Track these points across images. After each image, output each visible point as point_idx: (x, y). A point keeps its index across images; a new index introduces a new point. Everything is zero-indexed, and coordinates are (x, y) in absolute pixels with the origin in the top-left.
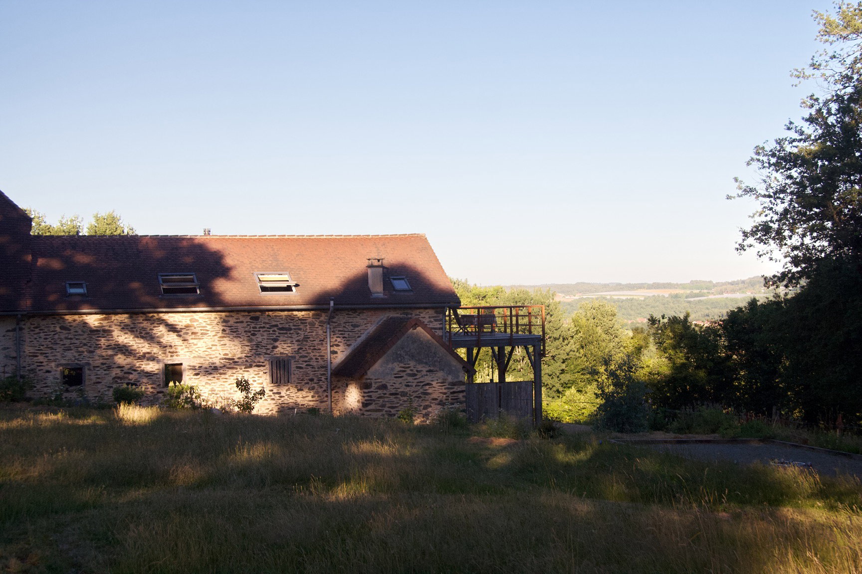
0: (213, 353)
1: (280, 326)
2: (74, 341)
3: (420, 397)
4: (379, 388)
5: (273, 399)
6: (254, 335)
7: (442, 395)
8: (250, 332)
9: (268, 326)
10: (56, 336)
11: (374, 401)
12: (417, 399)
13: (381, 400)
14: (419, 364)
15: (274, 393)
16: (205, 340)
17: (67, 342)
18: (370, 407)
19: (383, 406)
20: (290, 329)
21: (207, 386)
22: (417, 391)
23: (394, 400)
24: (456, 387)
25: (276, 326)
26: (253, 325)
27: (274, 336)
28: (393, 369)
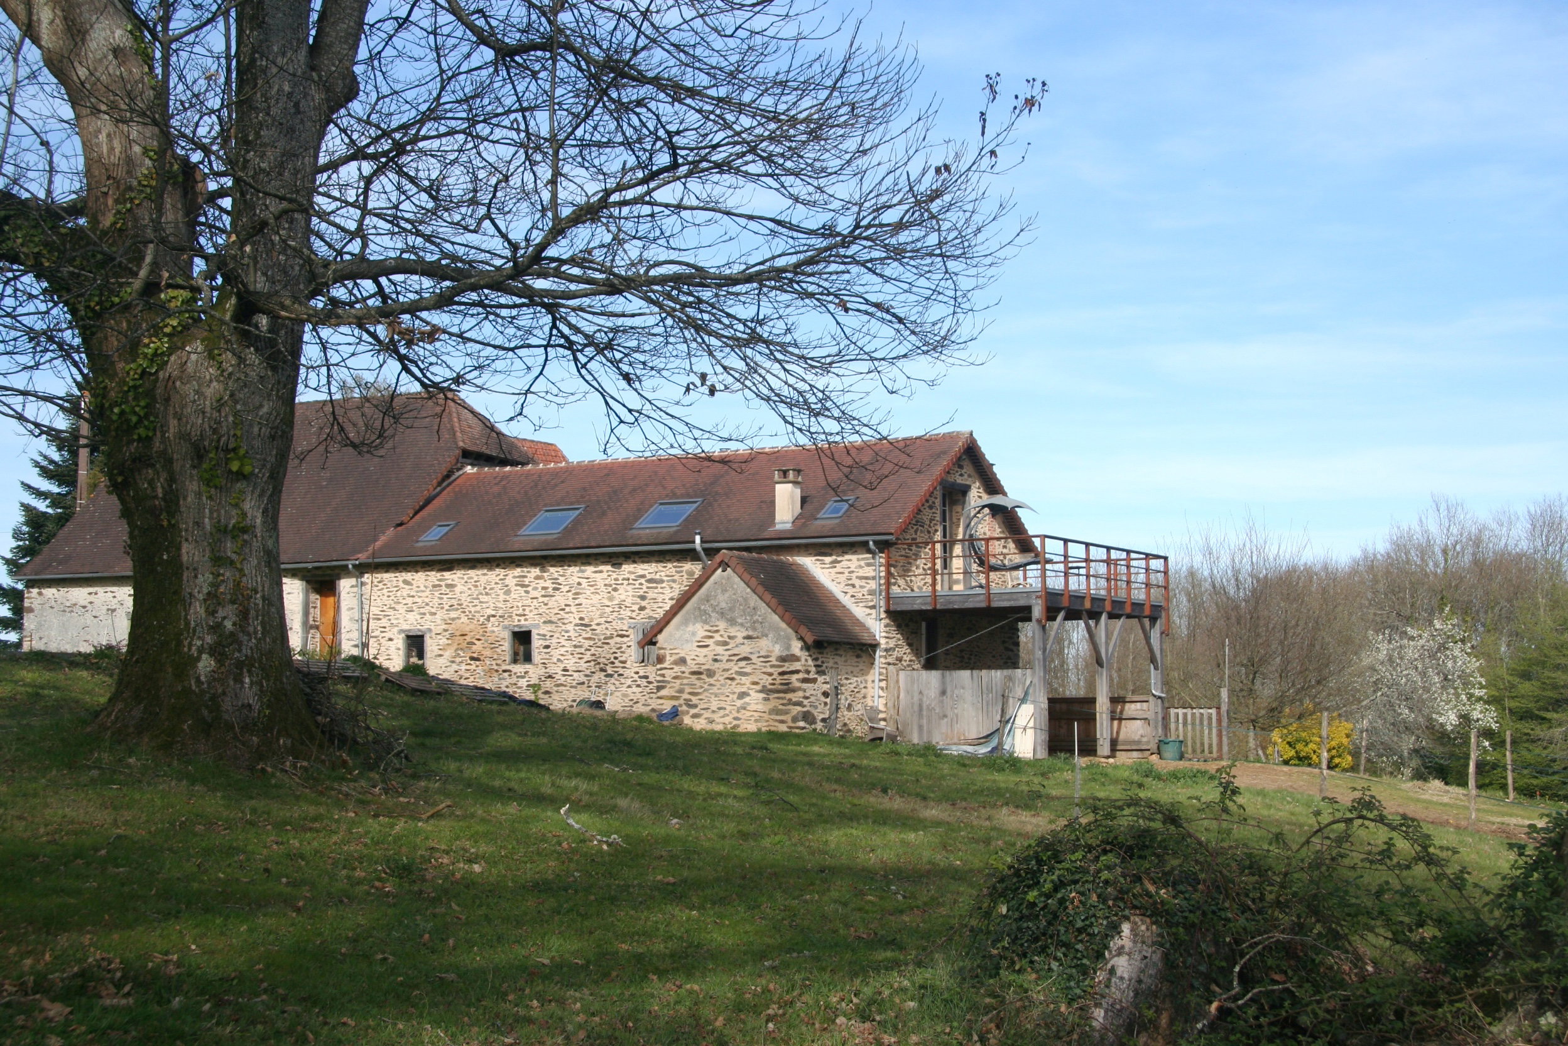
0: (567, 616)
1: (649, 577)
2: (416, 599)
3: (732, 679)
4: (676, 663)
5: (638, 686)
6: (615, 590)
7: (766, 677)
8: (610, 585)
9: (633, 576)
10: (399, 594)
11: (669, 682)
12: (729, 682)
13: (678, 682)
14: (731, 625)
15: (640, 677)
16: (557, 598)
17: (409, 601)
18: (663, 693)
19: (681, 691)
20: (662, 581)
21: (559, 664)
22: (728, 670)
23: (696, 682)
24: (786, 664)
25: (643, 576)
26: (614, 576)
27: (641, 593)
28: (694, 634)
